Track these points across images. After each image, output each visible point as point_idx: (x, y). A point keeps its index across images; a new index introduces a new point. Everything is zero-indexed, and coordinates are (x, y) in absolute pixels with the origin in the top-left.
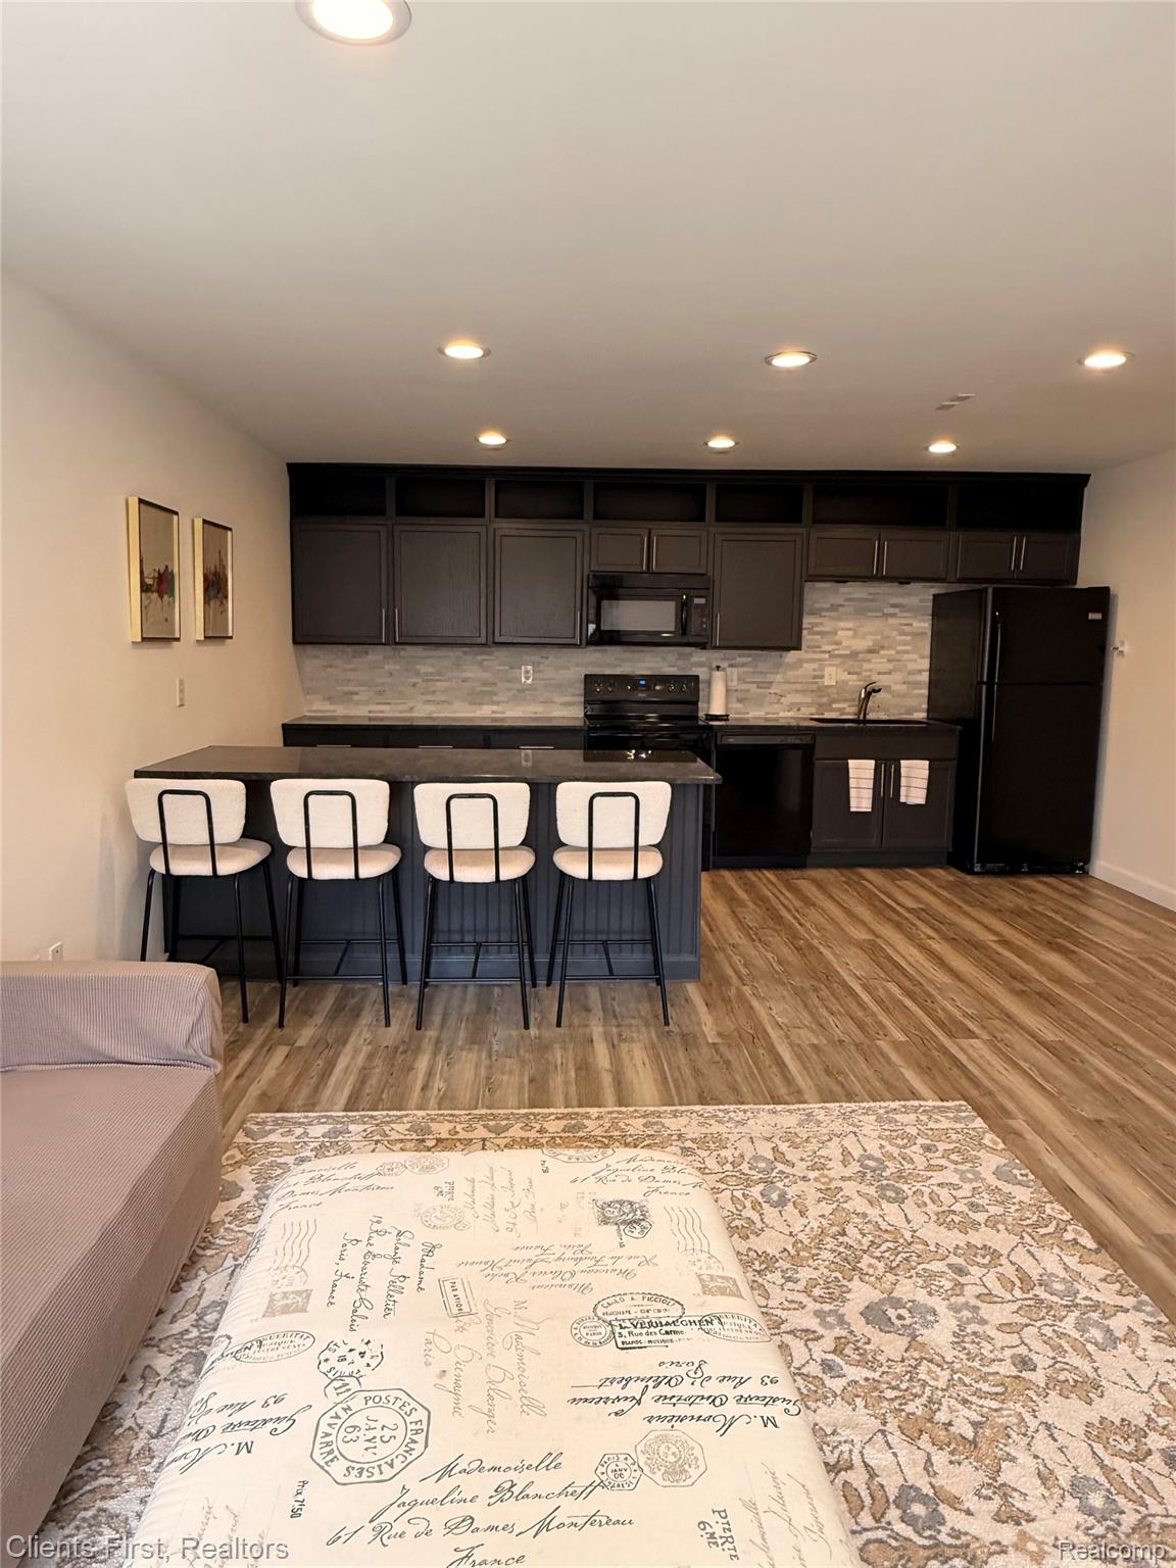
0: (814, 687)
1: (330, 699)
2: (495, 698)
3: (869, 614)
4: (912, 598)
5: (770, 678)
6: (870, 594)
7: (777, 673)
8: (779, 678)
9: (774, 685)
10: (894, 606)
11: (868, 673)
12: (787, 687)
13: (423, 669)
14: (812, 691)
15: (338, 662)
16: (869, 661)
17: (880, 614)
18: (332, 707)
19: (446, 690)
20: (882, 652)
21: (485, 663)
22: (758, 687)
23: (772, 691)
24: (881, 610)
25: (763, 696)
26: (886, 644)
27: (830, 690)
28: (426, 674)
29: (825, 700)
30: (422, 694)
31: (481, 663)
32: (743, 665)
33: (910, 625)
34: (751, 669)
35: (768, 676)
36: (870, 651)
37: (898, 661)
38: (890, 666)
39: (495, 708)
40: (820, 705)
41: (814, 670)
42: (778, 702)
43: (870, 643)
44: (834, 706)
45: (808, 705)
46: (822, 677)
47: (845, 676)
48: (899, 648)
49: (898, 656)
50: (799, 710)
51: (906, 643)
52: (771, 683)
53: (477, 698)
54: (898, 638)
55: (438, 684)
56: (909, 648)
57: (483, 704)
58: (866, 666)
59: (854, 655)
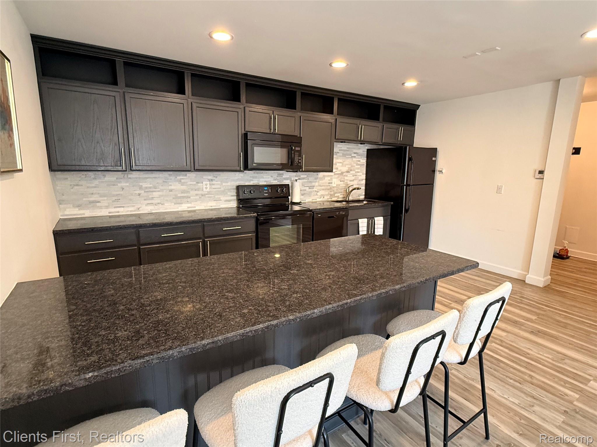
0: (329, 187)
1: (79, 206)
2: (189, 200)
3: (347, 156)
4: (360, 150)
5: (313, 184)
6: (347, 148)
7: (316, 182)
8: (317, 184)
9: (315, 187)
10: (355, 153)
11: (347, 181)
12: (320, 188)
13: (144, 185)
14: (328, 189)
15: (82, 183)
16: (347, 176)
17: (351, 157)
18: (82, 212)
19: (160, 196)
20: (351, 172)
21: (182, 181)
22: (310, 188)
23: (314, 190)
24: (351, 155)
25: (311, 192)
26: (352, 169)
27: (334, 189)
28: (146, 188)
29: (332, 193)
30: (145, 200)
31: (180, 181)
32: (303, 179)
33: (360, 161)
34: (306, 181)
35: (313, 183)
36: (348, 172)
37: (356, 176)
38: (353, 178)
39: (189, 205)
40: (331, 195)
41: (329, 180)
42: (317, 195)
43: (347, 169)
44: (336, 195)
45: (327, 195)
46: (332, 183)
47: (339, 183)
48: (356, 170)
49: (356, 174)
50: (324, 197)
51: (358, 169)
52: (314, 186)
53: (178, 199)
54: (356, 166)
55: (154, 193)
56: (359, 170)
57: (182, 203)
58: (346, 178)
59: (342, 173)
